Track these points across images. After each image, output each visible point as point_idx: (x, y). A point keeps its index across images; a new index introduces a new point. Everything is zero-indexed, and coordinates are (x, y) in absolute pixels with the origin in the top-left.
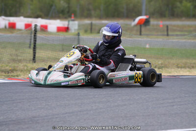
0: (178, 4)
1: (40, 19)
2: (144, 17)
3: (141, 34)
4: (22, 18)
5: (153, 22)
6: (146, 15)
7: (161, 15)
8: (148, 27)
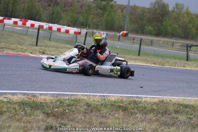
0: (146, 27)
1: (65, 26)
2: (125, 32)
3: (119, 40)
4: (56, 24)
5: (130, 35)
6: (126, 31)
7: (137, 32)
8: (127, 38)
